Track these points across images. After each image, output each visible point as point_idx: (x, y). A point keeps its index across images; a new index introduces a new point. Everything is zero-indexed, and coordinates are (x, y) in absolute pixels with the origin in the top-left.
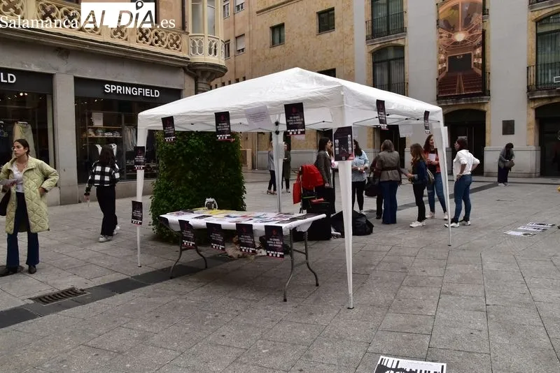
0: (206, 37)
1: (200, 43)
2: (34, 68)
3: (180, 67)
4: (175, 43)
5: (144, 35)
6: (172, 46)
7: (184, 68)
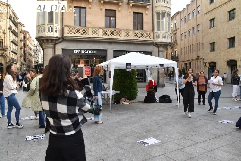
0: (161, 32)
1: (159, 35)
2: (101, 49)
3: (151, 44)
4: (148, 36)
5: (136, 35)
6: (147, 37)
7: (153, 44)
